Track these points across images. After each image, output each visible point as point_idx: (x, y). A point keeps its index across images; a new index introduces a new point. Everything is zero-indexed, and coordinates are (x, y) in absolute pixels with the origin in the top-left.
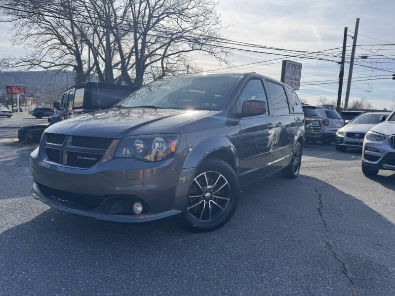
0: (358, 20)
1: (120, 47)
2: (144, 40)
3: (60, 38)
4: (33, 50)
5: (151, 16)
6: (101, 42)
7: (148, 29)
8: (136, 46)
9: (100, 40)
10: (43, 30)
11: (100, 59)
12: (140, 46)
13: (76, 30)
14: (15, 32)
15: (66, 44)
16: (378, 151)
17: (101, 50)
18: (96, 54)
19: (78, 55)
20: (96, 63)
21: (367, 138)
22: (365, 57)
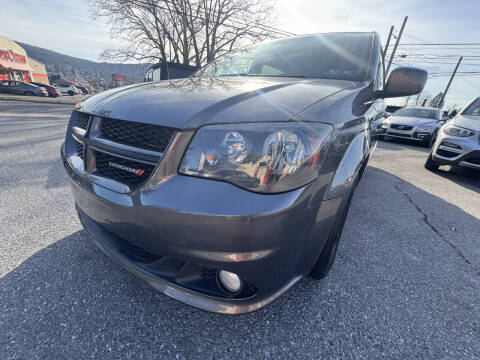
0: (406, 18)
1: (195, 42)
2: (214, 35)
3: (148, 33)
4: (128, 43)
5: (220, 12)
6: (179, 37)
7: (217, 24)
8: (207, 41)
9: (179, 35)
10: (133, 25)
11: (179, 52)
12: (210, 42)
13: (159, 25)
14: (111, 26)
15: (152, 39)
16: (459, 148)
17: (180, 44)
18: (176, 49)
19: (162, 48)
20: (177, 56)
21: (446, 133)
22: (404, 56)
